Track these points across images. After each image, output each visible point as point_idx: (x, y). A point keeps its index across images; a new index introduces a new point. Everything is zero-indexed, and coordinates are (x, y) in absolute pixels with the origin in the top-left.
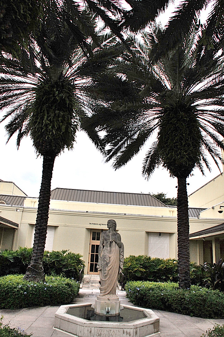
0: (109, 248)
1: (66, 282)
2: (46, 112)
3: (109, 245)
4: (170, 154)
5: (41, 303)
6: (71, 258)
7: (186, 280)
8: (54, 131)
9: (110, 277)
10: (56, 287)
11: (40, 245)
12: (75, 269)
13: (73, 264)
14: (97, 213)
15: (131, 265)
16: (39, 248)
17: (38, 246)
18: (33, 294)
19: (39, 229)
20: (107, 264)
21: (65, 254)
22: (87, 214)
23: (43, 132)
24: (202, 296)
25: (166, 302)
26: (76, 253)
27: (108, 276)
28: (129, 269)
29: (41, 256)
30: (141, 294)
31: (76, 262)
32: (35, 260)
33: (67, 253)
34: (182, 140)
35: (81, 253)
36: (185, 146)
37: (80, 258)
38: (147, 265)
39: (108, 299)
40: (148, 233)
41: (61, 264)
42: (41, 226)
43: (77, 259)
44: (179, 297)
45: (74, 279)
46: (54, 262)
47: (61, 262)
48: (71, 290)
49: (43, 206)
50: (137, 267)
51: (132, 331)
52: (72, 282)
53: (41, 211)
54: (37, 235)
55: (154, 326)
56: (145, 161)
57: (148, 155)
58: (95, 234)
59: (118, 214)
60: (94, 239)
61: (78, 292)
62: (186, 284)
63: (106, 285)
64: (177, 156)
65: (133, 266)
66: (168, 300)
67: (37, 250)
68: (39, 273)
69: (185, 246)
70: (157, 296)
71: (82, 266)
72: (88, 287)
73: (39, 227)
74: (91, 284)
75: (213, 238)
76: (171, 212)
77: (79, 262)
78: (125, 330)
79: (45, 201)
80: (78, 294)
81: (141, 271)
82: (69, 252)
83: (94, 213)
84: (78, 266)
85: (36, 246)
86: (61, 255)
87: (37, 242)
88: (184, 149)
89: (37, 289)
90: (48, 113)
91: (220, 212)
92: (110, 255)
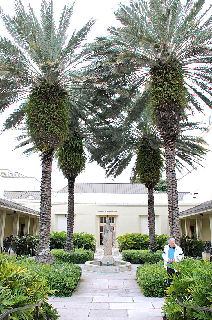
0: (107, 233)
1: (87, 252)
2: (67, 154)
3: (107, 232)
4: (142, 175)
5: (75, 262)
6: (87, 237)
7: (153, 247)
8: (73, 166)
9: (108, 247)
10: (82, 254)
11: (71, 232)
12: (90, 244)
13: (89, 241)
14: (102, 203)
15: (127, 240)
16: (70, 234)
17: (70, 233)
18: (71, 258)
19: (70, 223)
20: (107, 241)
21: (83, 235)
22: (96, 205)
23: (67, 166)
24: (158, 256)
25: (141, 260)
26: (90, 234)
27: (107, 247)
28: (126, 243)
29: (72, 238)
30: (128, 256)
31: (91, 240)
32: (69, 240)
33: (84, 234)
34: (149, 166)
35: (93, 234)
36: (151, 169)
37: (93, 237)
38: (137, 239)
39: (108, 257)
40: (140, 216)
41: (80, 241)
42: (70, 221)
43: (91, 238)
44: (147, 256)
45: (91, 250)
46: (76, 240)
47: (81, 240)
48: (90, 256)
49: (70, 210)
50: (131, 241)
51: (117, 268)
52: (90, 251)
53: (70, 212)
54: (69, 227)
55: (129, 268)
56: (131, 173)
57: (132, 169)
58: (103, 219)
59: (118, 203)
60: (102, 222)
61: (93, 257)
62: (153, 250)
63: (107, 251)
64: (147, 176)
65: (128, 241)
66: (141, 259)
67: (69, 235)
68: (72, 247)
69: (152, 229)
70: (136, 257)
71: (95, 242)
72: (100, 255)
73: (69, 222)
74: (101, 254)
75: (185, 219)
76: (160, 197)
77: (93, 239)
78: (115, 269)
79: (71, 207)
80: (94, 259)
81: (133, 244)
82: (85, 233)
83: (101, 203)
84: (92, 242)
85: (69, 233)
86: (80, 235)
87: (69, 230)
88: (150, 171)
89: (73, 255)
90: (69, 155)
91: (195, 197)
92: (108, 237)
